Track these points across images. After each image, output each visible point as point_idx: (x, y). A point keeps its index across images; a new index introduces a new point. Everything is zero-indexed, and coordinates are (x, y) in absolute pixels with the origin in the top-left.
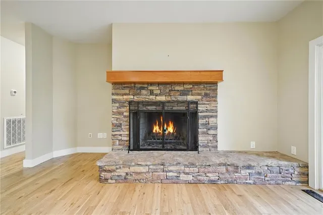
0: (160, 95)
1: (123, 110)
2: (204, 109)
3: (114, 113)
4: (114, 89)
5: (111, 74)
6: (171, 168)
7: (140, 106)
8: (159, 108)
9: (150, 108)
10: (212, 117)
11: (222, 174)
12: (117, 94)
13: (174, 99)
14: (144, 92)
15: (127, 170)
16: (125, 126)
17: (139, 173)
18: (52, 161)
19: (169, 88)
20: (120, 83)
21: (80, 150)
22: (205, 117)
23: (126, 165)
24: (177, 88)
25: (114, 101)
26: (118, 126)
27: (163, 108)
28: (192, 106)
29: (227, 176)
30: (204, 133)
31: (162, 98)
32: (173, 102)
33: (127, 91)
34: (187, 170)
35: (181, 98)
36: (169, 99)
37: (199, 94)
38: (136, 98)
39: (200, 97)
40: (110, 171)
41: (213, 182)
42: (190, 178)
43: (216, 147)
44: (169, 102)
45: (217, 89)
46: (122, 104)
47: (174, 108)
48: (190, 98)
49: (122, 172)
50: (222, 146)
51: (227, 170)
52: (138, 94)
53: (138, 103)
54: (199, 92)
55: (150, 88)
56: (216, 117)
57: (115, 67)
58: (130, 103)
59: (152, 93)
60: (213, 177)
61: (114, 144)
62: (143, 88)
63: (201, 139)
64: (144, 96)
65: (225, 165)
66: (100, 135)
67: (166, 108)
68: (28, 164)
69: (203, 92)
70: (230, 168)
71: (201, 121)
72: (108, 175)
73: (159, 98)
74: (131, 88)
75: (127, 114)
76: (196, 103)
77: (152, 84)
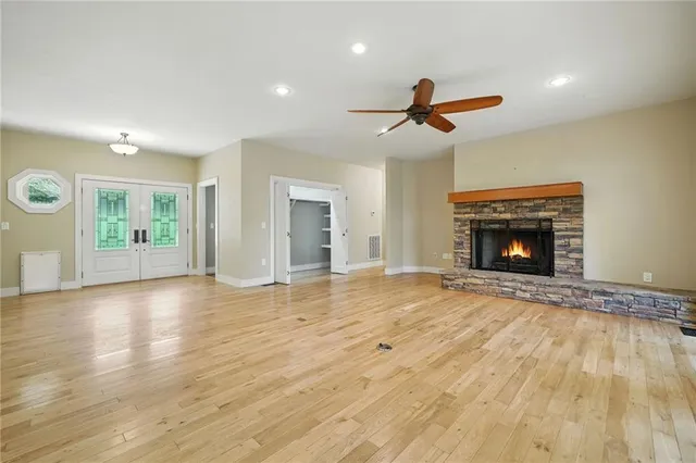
0: (504, 212)
1: (466, 228)
2: (563, 227)
3: (456, 232)
4: (456, 208)
5: (452, 197)
6: (506, 284)
7: (482, 224)
8: (503, 226)
9: (492, 226)
10: (574, 237)
11: (567, 297)
12: (459, 213)
13: (521, 216)
14: (486, 210)
15: (464, 281)
16: (467, 245)
17: (475, 285)
18: (402, 274)
19: (515, 204)
20: (462, 202)
21: (426, 269)
22: (564, 237)
23: (463, 276)
24: (525, 204)
25: (456, 220)
26: (459, 244)
27: (508, 226)
28: (544, 224)
29: (573, 299)
30: (561, 256)
31: (508, 216)
32: (521, 220)
33: (469, 210)
34: (524, 287)
35: (529, 215)
36: (515, 216)
37: (554, 210)
38: (478, 217)
39: (556, 213)
40: (450, 280)
41: (555, 304)
42: (528, 295)
43: (582, 274)
44: (514, 220)
45: (582, 203)
46: (463, 223)
47: (522, 227)
48: (542, 214)
49: (460, 281)
50: (593, 270)
51: (573, 292)
52: (480, 212)
53: (480, 221)
54: (555, 207)
55: (493, 205)
56: (581, 237)
57: (457, 189)
58: (472, 221)
59: (495, 210)
60: (554, 298)
61: (456, 261)
62: (486, 206)
63: (559, 263)
64: (487, 214)
65: (569, 287)
66: (445, 256)
67: (511, 227)
68: (389, 272)
69: (561, 207)
70: (577, 292)
71: (557, 242)
72: (449, 283)
73: (503, 216)
74: (472, 206)
75: (469, 232)
76: (550, 220)
77: (494, 202)
